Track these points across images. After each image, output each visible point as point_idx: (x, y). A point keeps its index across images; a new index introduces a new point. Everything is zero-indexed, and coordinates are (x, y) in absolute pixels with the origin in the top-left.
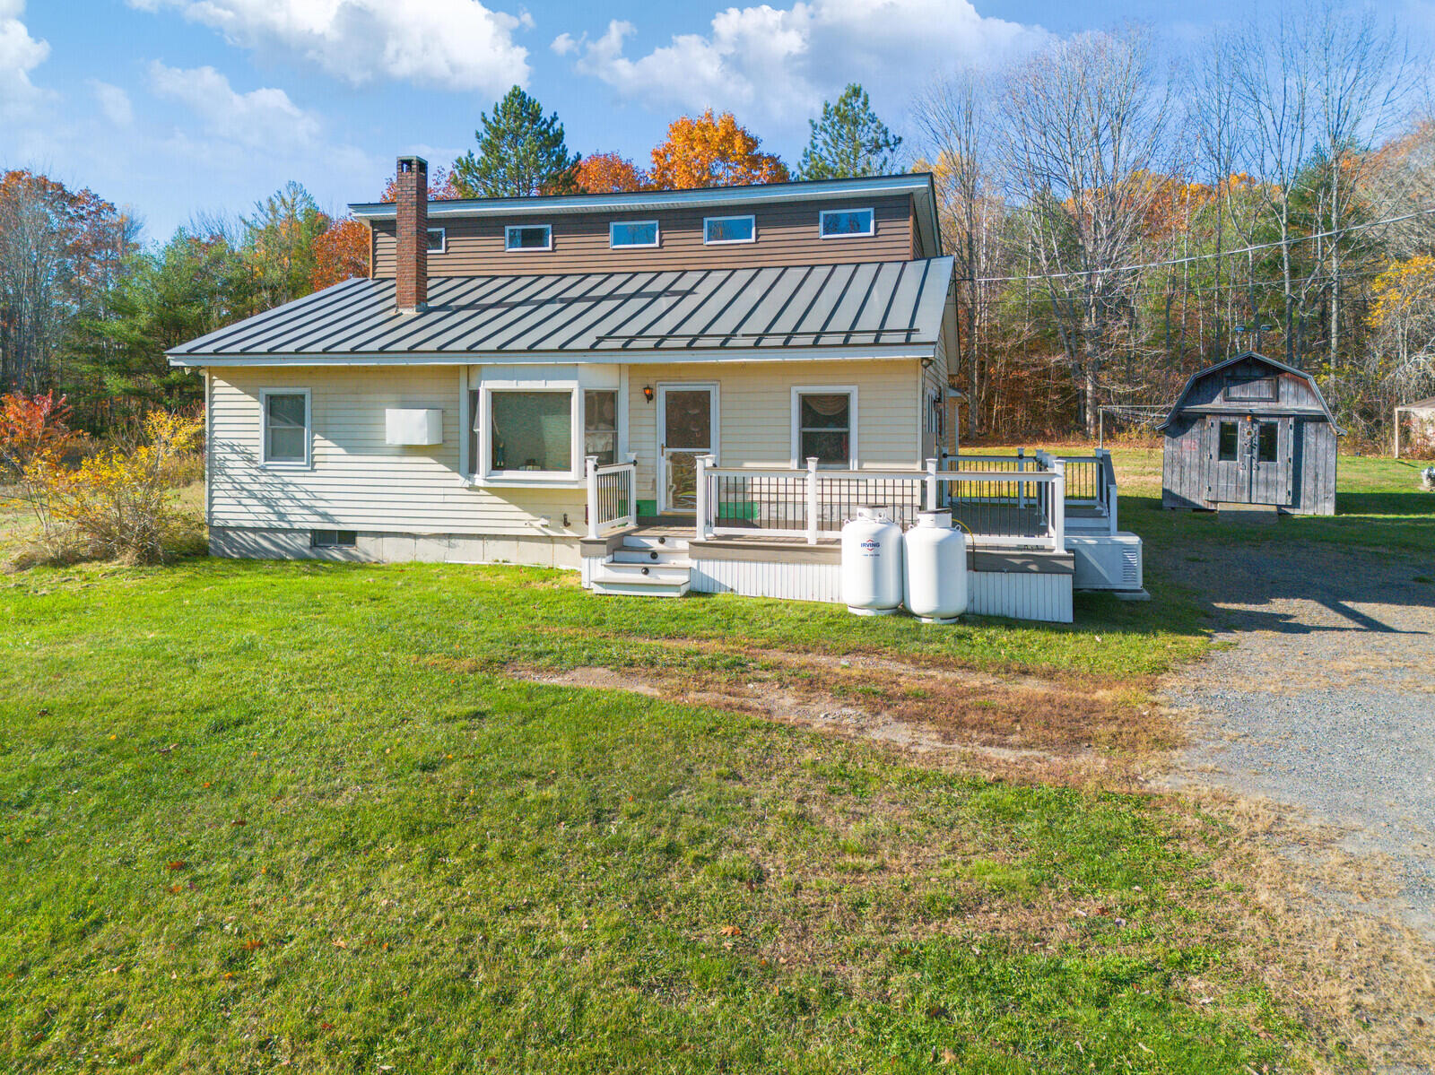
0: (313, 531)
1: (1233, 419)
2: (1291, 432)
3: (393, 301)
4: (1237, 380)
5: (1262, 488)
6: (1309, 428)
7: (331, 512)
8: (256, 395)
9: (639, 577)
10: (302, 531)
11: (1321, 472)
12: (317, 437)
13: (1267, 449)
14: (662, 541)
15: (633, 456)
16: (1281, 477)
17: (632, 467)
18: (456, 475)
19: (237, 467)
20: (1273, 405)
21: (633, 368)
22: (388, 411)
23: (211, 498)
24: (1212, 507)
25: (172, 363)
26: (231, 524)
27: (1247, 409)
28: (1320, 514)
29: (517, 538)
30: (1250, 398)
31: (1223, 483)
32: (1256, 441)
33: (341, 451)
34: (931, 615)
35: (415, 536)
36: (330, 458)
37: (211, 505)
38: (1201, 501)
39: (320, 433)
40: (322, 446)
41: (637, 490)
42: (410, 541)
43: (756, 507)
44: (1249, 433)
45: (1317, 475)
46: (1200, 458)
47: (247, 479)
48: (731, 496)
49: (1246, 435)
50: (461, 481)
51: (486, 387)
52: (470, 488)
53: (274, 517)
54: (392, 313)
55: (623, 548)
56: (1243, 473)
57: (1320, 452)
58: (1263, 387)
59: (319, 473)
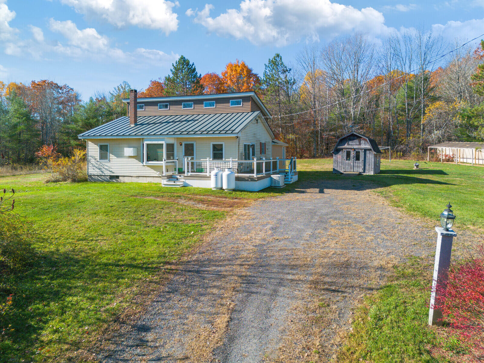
0: (110, 176)
1: (350, 150)
2: (363, 153)
3: (129, 123)
4: (351, 140)
5: (356, 168)
6: (368, 152)
7: (113, 171)
8: (97, 145)
9: (173, 183)
10: (108, 176)
11: (370, 163)
12: (111, 154)
13: (358, 158)
14: (180, 176)
15: (177, 158)
16: (361, 165)
17: (177, 160)
18: (140, 163)
19: (93, 161)
20: (359, 146)
21: (177, 138)
22: (125, 148)
23: (88, 168)
24: (345, 173)
25: (79, 138)
26: (92, 174)
27: (352, 147)
28: (370, 174)
29: (153, 177)
30: (353, 145)
31: (347, 167)
32: (355, 156)
33: (116, 157)
34: (227, 189)
35: (132, 177)
36: (113, 159)
37: (88, 170)
38: (342, 171)
39: (111, 153)
40: (112, 156)
41: (178, 166)
42: (131, 178)
43: (204, 169)
44: (353, 153)
45: (369, 164)
46: (342, 160)
47: (95, 164)
48: (199, 167)
49: (353, 154)
50: (141, 164)
51: (146, 143)
52: (143, 166)
53: (101, 173)
54: (129, 126)
55: (172, 178)
56: (352, 164)
57: (370, 158)
58: (356, 141)
59: (111, 163)
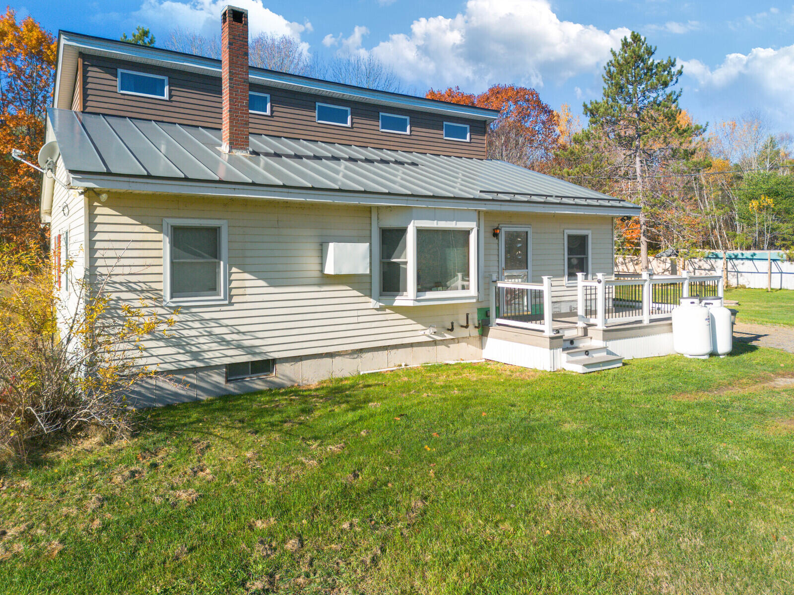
0: (230, 366)
7: (249, 343)
8: (156, 224)
10: (218, 368)
18: (367, 299)
29: (412, 345)
39: (239, 266)
40: (241, 279)
42: (328, 360)
50: (373, 303)
52: (379, 309)
59: (236, 307)
